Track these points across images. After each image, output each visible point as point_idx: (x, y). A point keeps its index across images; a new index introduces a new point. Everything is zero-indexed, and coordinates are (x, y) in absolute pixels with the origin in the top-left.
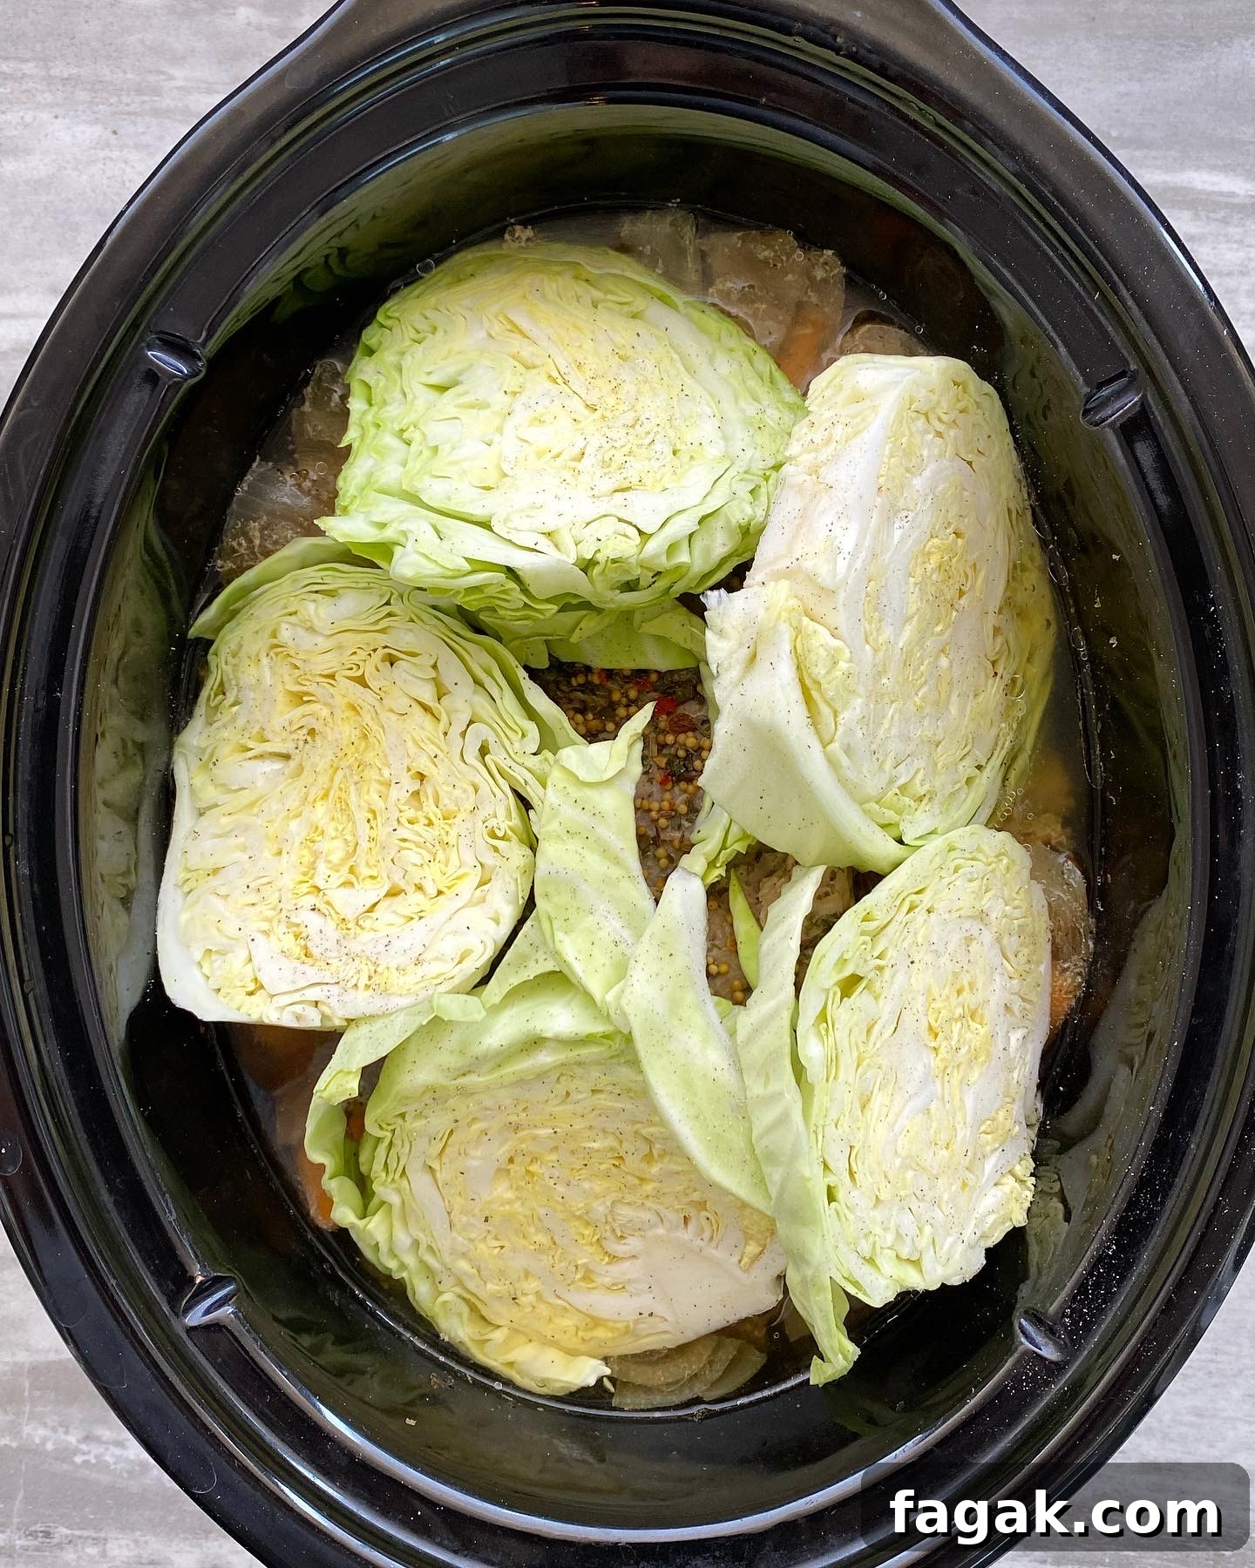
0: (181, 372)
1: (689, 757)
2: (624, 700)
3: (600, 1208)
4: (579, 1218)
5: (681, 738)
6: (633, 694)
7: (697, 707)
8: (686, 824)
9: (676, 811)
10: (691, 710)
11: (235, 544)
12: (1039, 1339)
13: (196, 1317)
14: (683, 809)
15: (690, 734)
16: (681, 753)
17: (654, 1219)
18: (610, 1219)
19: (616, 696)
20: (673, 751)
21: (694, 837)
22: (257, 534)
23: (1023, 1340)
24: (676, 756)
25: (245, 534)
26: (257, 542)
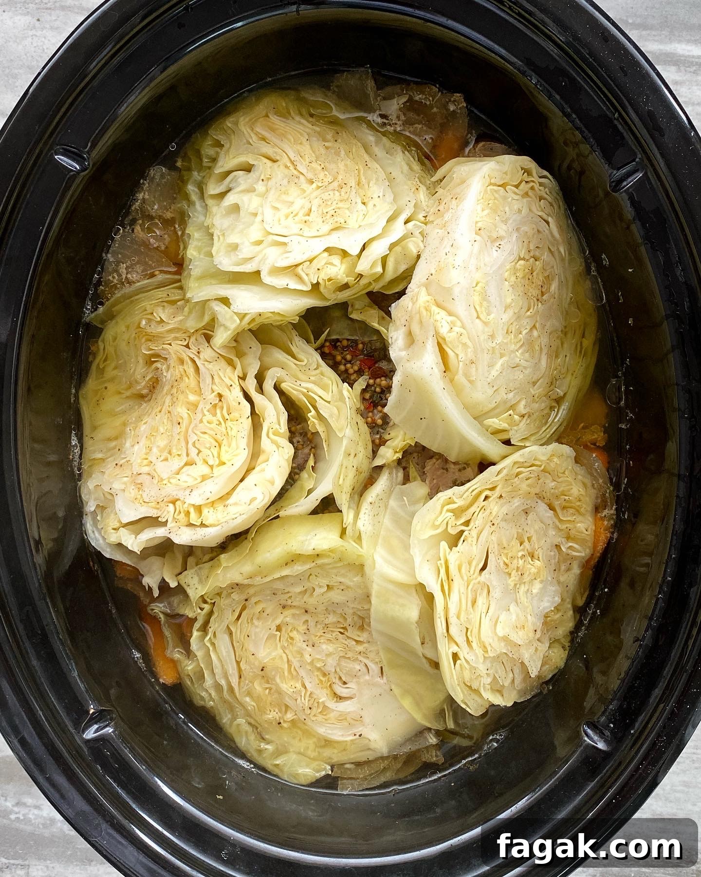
0: (76, 168)
1: (383, 392)
2: (343, 361)
3: (331, 662)
4: (319, 669)
5: (378, 380)
6: (349, 357)
7: (386, 363)
8: (382, 431)
9: (376, 424)
10: (383, 365)
11: (110, 278)
12: (596, 738)
13: (90, 734)
14: (380, 422)
15: (383, 378)
16: (378, 390)
17: (364, 669)
18: (338, 670)
19: (339, 358)
20: (373, 388)
21: (387, 437)
22: (125, 271)
23: (586, 739)
24: (375, 391)
25: (117, 271)
26: (124, 276)
